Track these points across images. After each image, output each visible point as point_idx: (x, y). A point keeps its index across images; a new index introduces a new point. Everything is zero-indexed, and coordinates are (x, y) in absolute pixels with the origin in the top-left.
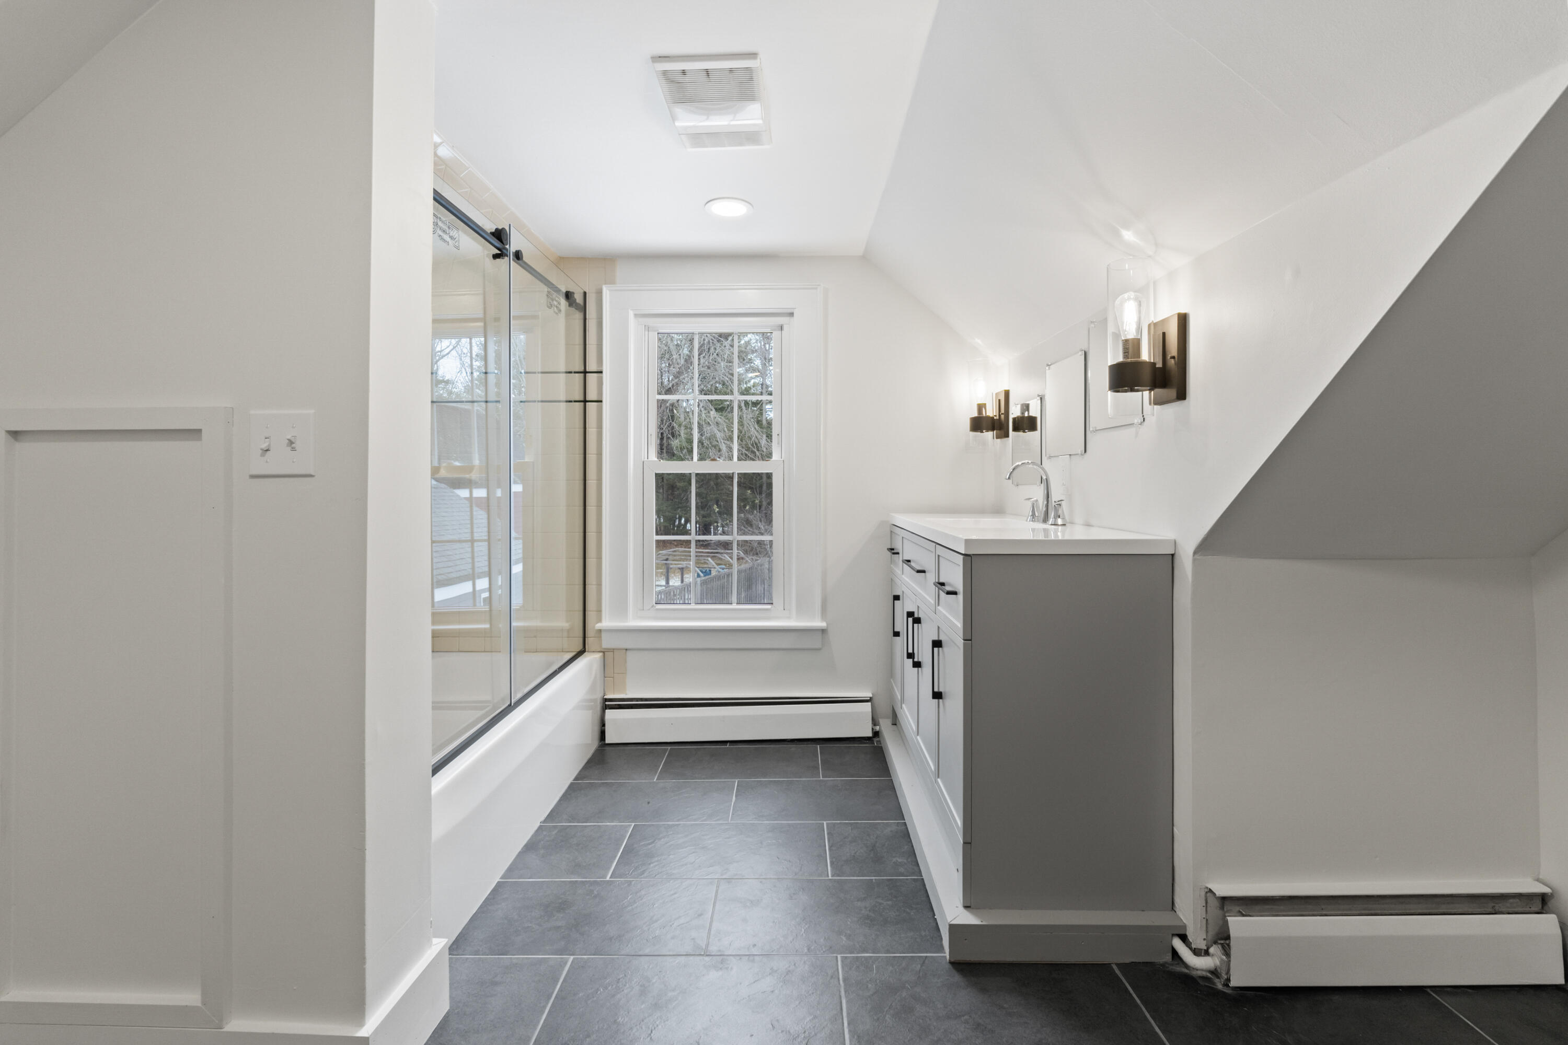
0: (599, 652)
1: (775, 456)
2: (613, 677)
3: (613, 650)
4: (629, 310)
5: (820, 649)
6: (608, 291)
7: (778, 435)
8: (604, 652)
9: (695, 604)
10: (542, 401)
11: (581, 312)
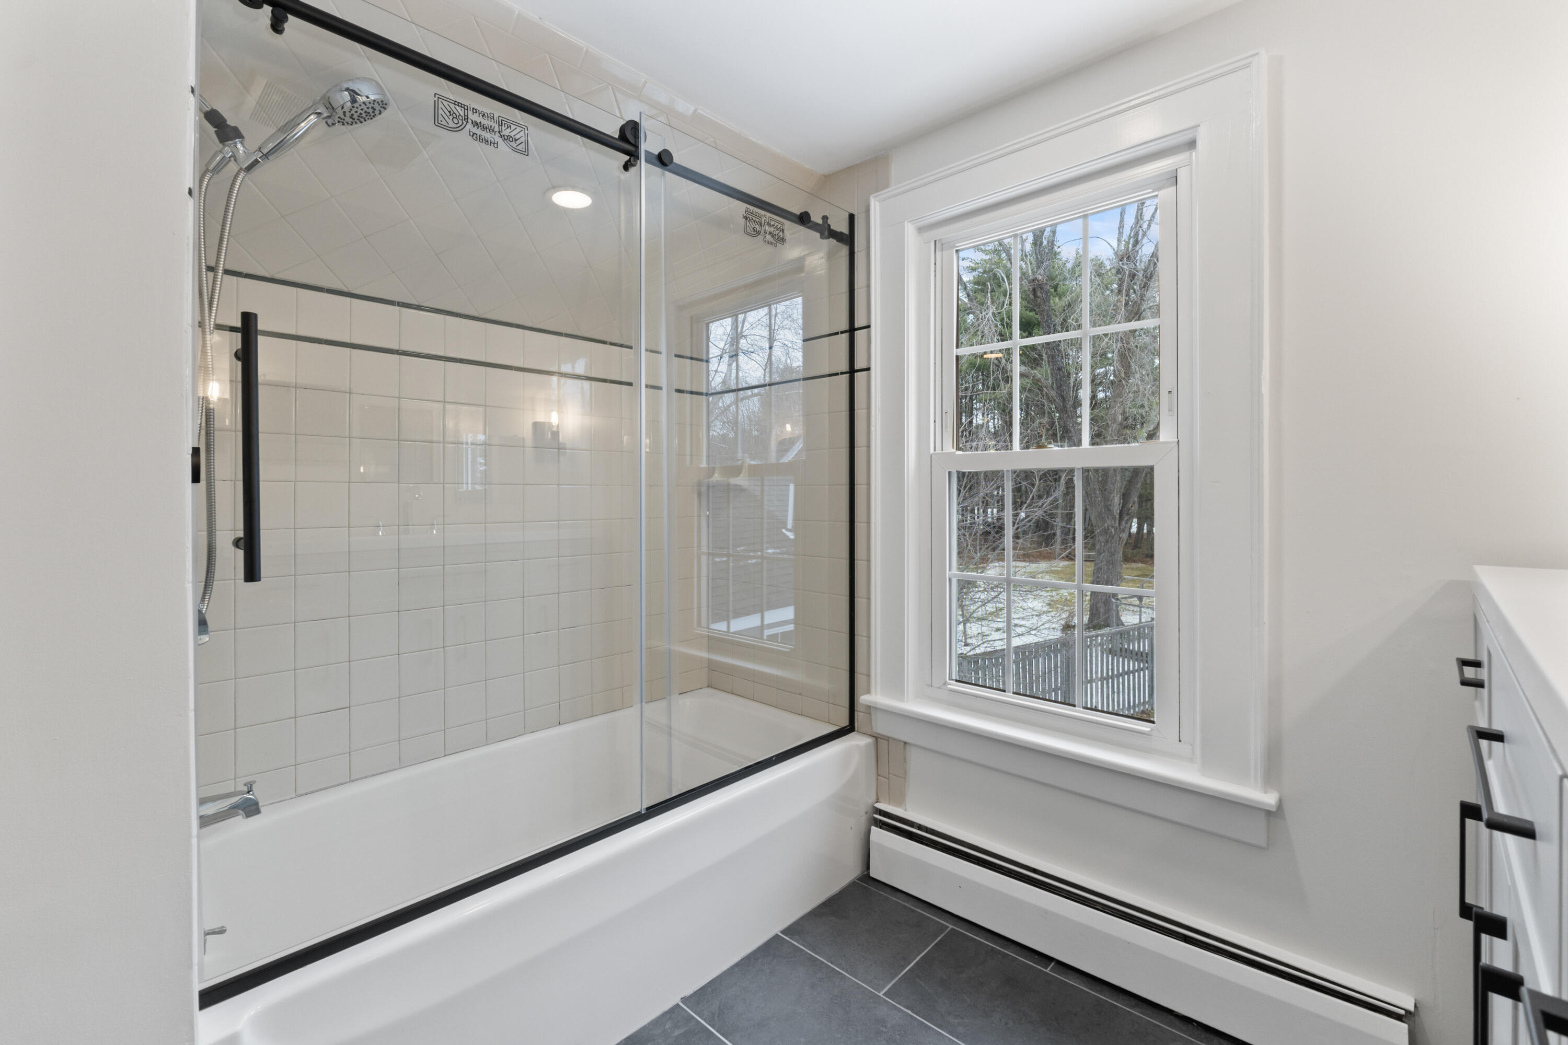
0: (870, 735)
1: (1166, 435)
2: (888, 779)
3: (888, 739)
4: (906, 223)
5: (1261, 848)
6: (877, 204)
7: (1170, 392)
8: (876, 738)
9: (1014, 693)
10: (805, 379)
11: (847, 245)
